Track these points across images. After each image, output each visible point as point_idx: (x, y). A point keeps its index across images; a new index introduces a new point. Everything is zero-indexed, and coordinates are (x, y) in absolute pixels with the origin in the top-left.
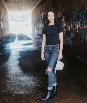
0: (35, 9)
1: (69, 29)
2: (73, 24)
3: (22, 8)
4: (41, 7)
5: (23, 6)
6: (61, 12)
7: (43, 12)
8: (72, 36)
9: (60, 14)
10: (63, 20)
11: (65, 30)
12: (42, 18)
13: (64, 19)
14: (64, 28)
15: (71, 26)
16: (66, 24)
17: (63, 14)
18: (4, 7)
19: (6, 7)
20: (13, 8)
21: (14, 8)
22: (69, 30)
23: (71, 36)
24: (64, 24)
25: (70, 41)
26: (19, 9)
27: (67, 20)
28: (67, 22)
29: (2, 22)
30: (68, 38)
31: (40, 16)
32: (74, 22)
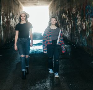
0: (51, 5)
2: (88, 21)
3: (38, 4)
4: (57, 2)
5: (38, 2)
6: (76, 7)
7: (58, 7)
8: (87, 36)
9: (75, 9)
10: (78, 16)
11: (80, 28)
12: (58, 14)
13: (79, 15)
14: (79, 26)
15: (86, 23)
16: (81, 21)
17: (78, 10)
18: (17, 3)
19: (20, 3)
20: (27, 4)
21: (29, 4)
22: (84, 28)
23: (86, 36)
24: (79, 21)
25: (85, 42)
26: (35, 5)
27: (82, 17)
28: (82, 19)
30: (83, 39)
31: (56, 12)
32: (89, 19)
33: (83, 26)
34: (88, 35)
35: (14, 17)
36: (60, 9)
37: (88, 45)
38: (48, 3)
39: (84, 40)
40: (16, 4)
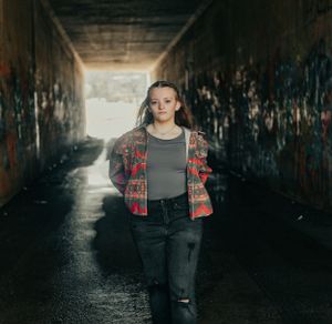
0: (164, 62)
1: (270, 123)
2: (281, 108)
3: (126, 58)
4: (183, 53)
5: (128, 52)
6: (245, 69)
7: (187, 68)
8: (280, 147)
9: (242, 74)
10: (250, 94)
11: (256, 127)
12: (187, 88)
13: (253, 90)
14: (253, 120)
15: (275, 113)
16: (261, 108)
17: (252, 76)
18: (69, 56)
19: (76, 55)
20: (96, 58)
21: (100, 58)
22: (270, 126)
23: (277, 147)
24: (253, 107)
25: (274, 165)
26: (116, 61)
27: (264, 95)
28: (263, 101)
29: (57, 102)
30: (266, 155)
31: (180, 82)
32: (285, 101)
33: (268, 120)
34: (281, 144)
35: (64, 96)
36: (192, 73)
37: (280, 174)
38: (154, 58)
39: (270, 161)
40: (68, 59)
